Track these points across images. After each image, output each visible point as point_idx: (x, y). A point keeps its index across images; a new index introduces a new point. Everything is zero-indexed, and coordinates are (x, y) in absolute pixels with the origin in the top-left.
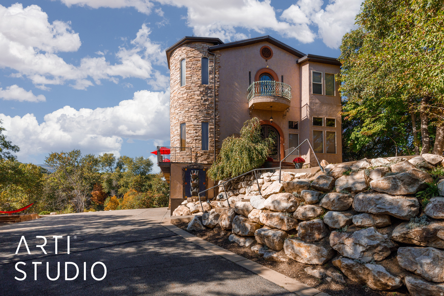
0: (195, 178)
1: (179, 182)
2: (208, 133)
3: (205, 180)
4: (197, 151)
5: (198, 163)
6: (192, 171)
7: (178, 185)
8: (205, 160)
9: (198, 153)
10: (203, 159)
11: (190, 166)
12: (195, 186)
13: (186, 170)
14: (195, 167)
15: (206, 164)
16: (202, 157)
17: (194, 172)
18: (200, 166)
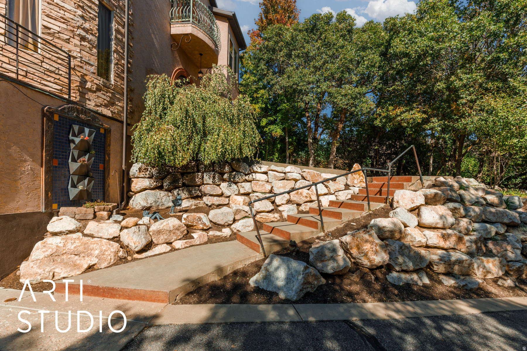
0: (85, 149)
1: (32, 156)
2: (110, 40)
3: (104, 158)
4: (85, 72)
5: (89, 107)
6: (76, 128)
7: (28, 166)
8: (106, 106)
9: (87, 78)
10: (100, 101)
11: (71, 110)
12: (83, 174)
13: (56, 118)
14: (83, 116)
15: (109, 117)
16: (99, 94)
17: (81, 131)
18: (94, 118)
